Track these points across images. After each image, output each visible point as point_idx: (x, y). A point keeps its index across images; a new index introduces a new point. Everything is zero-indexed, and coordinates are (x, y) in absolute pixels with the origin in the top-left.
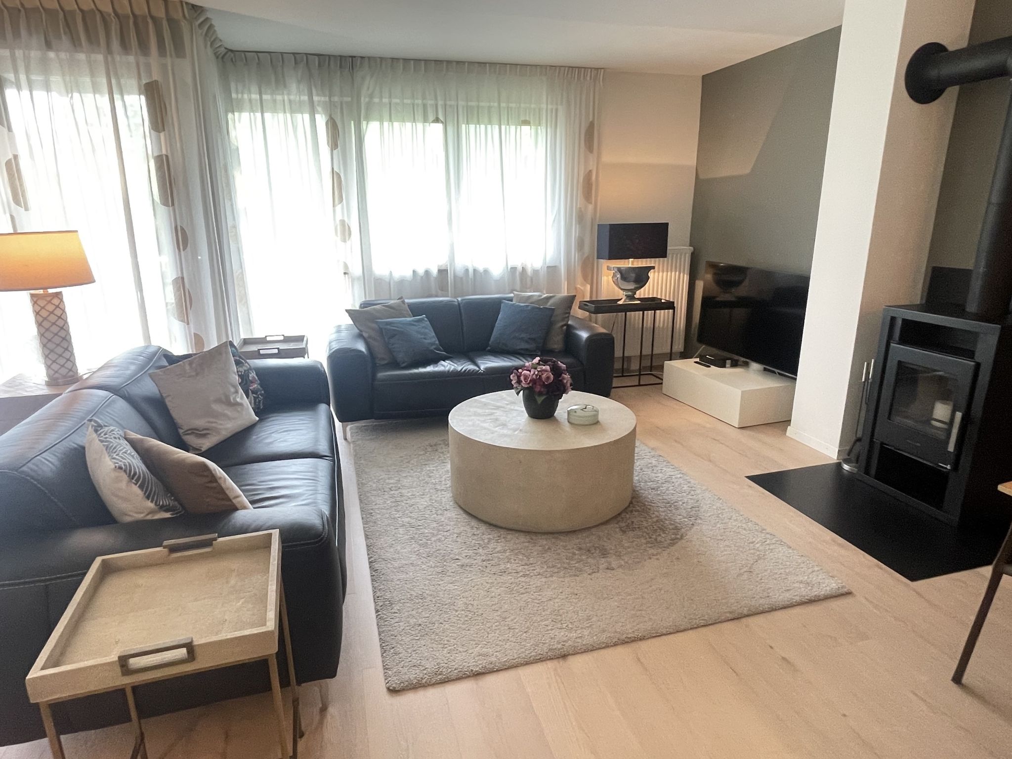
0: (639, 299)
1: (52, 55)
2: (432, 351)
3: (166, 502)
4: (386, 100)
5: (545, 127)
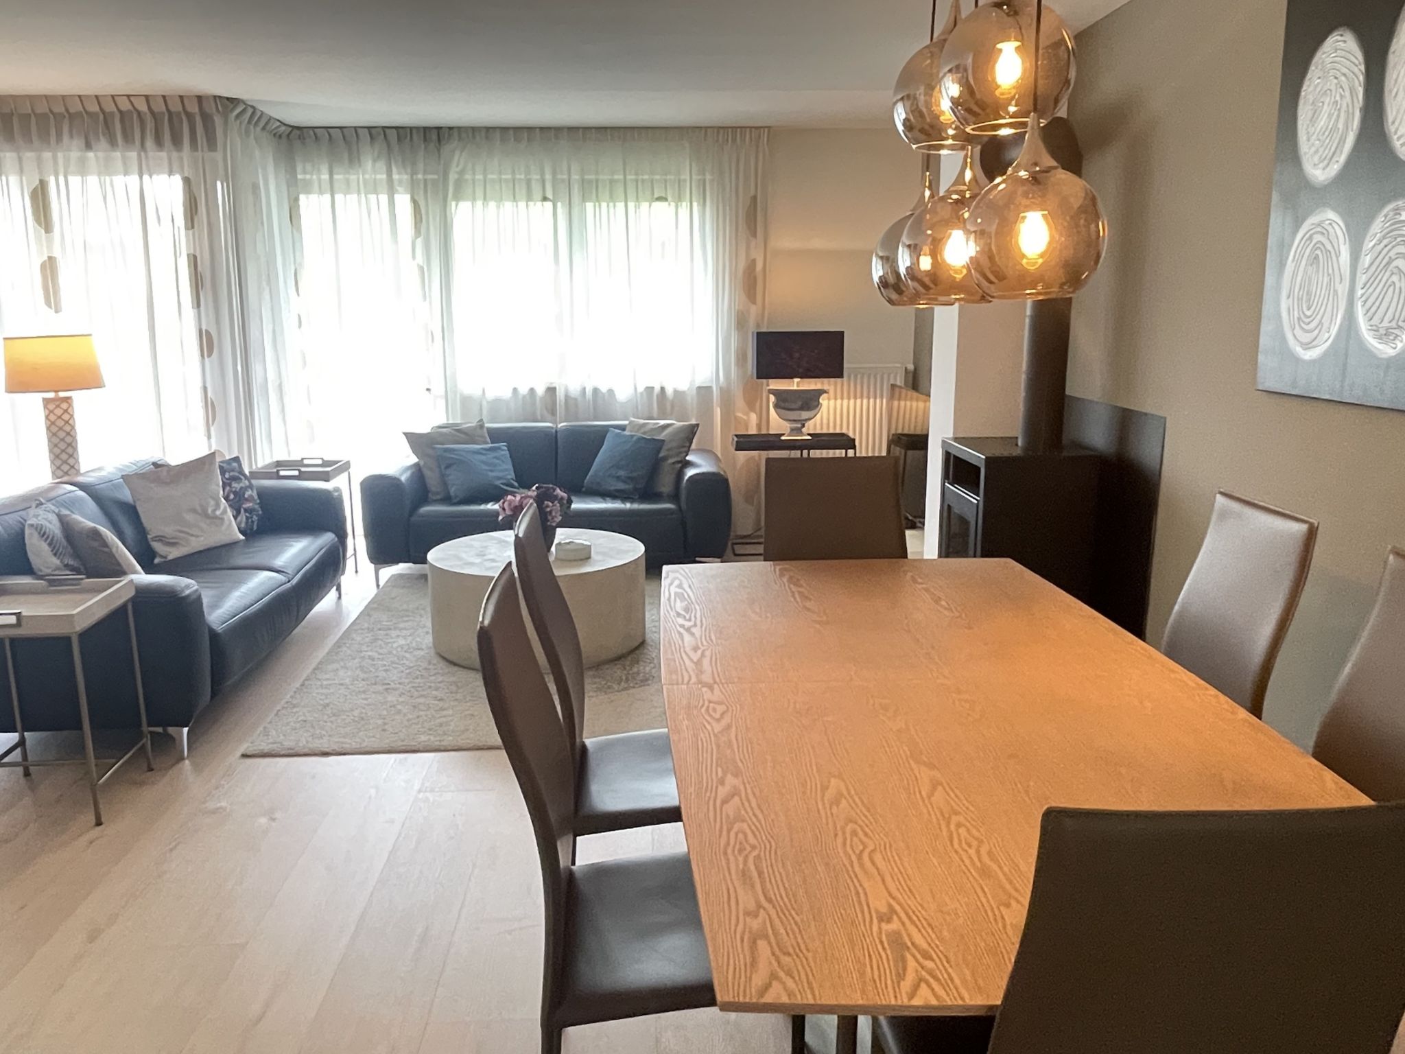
0: (809, 434)
1: (91, 155)
2: (497, 487)
3: (71, 562)
4: (479, 177)
5: (689, 204)
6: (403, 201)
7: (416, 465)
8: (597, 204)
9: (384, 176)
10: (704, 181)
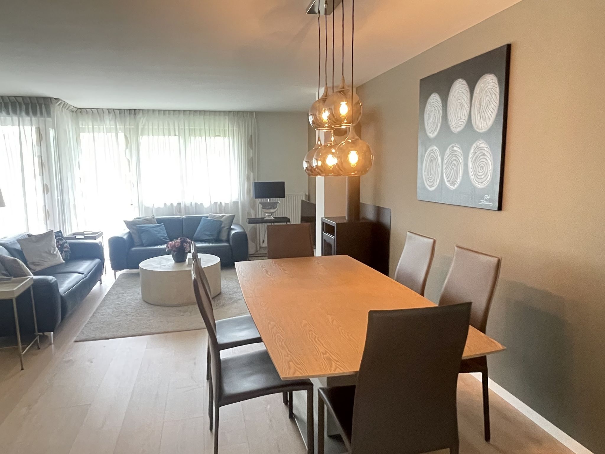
0: (274, 217)
4: (150, 127)
5: (228, 137)
6: (121, 136)
7: (129, 232)
8: (195, 137)
9: (114, 127)
10: (234, 130)
